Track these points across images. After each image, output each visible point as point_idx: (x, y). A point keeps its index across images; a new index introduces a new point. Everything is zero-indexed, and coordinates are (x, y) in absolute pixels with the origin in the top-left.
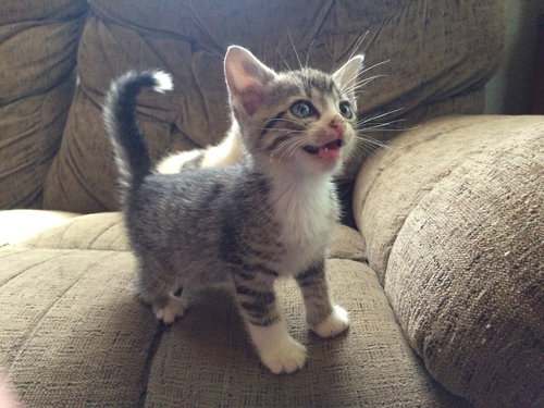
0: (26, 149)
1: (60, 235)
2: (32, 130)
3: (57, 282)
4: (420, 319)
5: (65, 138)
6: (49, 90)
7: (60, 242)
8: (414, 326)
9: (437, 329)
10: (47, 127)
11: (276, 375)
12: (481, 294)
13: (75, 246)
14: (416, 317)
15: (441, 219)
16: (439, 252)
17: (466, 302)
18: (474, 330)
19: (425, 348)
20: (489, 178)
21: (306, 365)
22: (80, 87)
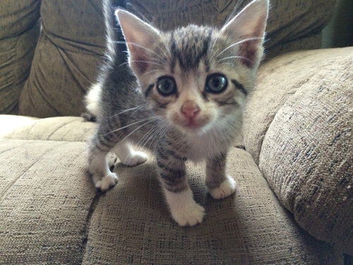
0: (6, 75)
1: (28, 131)
2: (10, 61)
3: (23, 161)
4: (291, 184)
5: (32, 67)
6: (21, 34)
7: (27, 136)
8: (286, 190)
9: (306, 191)
10: (20, 59)
11: (183, 227)
12: (342, 163)
13: (38, 137)
14: (288, 182)
15: (305, 111)
16: (306, 134)
17: (329, 170)
18: (336, 190)
19: (295, 205)
20: (343, 79)
21: (204, 219)
22: (43, 32)
